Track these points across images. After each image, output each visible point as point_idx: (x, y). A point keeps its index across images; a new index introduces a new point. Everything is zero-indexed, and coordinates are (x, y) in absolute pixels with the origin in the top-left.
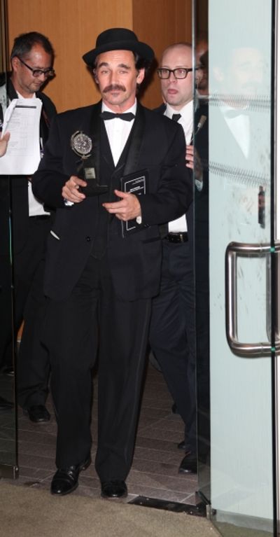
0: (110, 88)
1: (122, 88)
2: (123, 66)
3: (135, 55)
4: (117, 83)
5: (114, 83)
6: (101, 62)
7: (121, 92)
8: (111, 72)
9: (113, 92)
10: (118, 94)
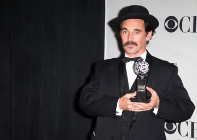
0: (128, 43)
1: (135, 44)
2: (136, 30)
3: (145, 23)
4: (132, 40)
5: (130, 40)
6: (123, 27)
7: (134, 46)
8: (129, 32)
9: (129, 46)
10: (133, 48)
